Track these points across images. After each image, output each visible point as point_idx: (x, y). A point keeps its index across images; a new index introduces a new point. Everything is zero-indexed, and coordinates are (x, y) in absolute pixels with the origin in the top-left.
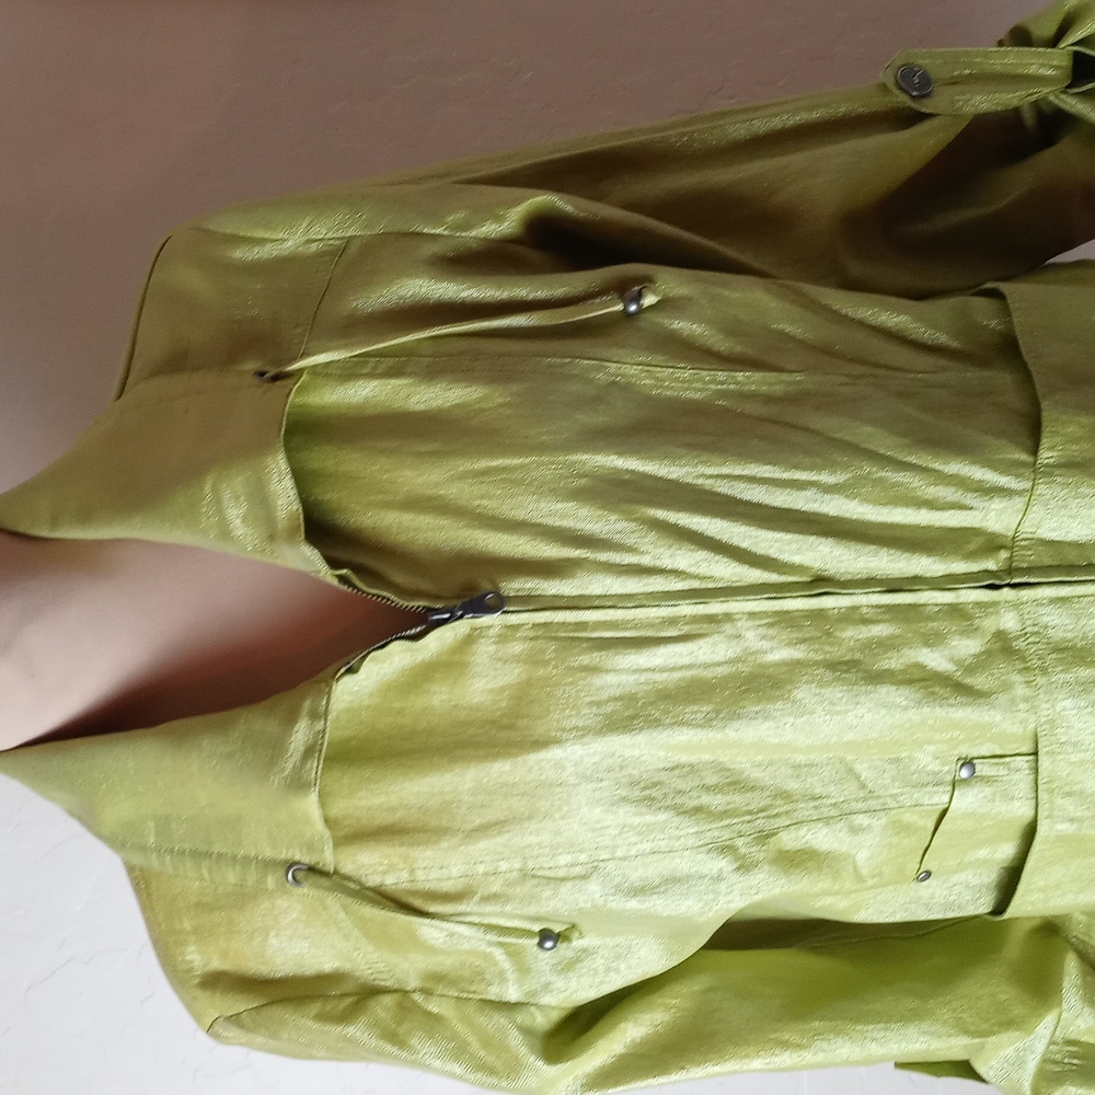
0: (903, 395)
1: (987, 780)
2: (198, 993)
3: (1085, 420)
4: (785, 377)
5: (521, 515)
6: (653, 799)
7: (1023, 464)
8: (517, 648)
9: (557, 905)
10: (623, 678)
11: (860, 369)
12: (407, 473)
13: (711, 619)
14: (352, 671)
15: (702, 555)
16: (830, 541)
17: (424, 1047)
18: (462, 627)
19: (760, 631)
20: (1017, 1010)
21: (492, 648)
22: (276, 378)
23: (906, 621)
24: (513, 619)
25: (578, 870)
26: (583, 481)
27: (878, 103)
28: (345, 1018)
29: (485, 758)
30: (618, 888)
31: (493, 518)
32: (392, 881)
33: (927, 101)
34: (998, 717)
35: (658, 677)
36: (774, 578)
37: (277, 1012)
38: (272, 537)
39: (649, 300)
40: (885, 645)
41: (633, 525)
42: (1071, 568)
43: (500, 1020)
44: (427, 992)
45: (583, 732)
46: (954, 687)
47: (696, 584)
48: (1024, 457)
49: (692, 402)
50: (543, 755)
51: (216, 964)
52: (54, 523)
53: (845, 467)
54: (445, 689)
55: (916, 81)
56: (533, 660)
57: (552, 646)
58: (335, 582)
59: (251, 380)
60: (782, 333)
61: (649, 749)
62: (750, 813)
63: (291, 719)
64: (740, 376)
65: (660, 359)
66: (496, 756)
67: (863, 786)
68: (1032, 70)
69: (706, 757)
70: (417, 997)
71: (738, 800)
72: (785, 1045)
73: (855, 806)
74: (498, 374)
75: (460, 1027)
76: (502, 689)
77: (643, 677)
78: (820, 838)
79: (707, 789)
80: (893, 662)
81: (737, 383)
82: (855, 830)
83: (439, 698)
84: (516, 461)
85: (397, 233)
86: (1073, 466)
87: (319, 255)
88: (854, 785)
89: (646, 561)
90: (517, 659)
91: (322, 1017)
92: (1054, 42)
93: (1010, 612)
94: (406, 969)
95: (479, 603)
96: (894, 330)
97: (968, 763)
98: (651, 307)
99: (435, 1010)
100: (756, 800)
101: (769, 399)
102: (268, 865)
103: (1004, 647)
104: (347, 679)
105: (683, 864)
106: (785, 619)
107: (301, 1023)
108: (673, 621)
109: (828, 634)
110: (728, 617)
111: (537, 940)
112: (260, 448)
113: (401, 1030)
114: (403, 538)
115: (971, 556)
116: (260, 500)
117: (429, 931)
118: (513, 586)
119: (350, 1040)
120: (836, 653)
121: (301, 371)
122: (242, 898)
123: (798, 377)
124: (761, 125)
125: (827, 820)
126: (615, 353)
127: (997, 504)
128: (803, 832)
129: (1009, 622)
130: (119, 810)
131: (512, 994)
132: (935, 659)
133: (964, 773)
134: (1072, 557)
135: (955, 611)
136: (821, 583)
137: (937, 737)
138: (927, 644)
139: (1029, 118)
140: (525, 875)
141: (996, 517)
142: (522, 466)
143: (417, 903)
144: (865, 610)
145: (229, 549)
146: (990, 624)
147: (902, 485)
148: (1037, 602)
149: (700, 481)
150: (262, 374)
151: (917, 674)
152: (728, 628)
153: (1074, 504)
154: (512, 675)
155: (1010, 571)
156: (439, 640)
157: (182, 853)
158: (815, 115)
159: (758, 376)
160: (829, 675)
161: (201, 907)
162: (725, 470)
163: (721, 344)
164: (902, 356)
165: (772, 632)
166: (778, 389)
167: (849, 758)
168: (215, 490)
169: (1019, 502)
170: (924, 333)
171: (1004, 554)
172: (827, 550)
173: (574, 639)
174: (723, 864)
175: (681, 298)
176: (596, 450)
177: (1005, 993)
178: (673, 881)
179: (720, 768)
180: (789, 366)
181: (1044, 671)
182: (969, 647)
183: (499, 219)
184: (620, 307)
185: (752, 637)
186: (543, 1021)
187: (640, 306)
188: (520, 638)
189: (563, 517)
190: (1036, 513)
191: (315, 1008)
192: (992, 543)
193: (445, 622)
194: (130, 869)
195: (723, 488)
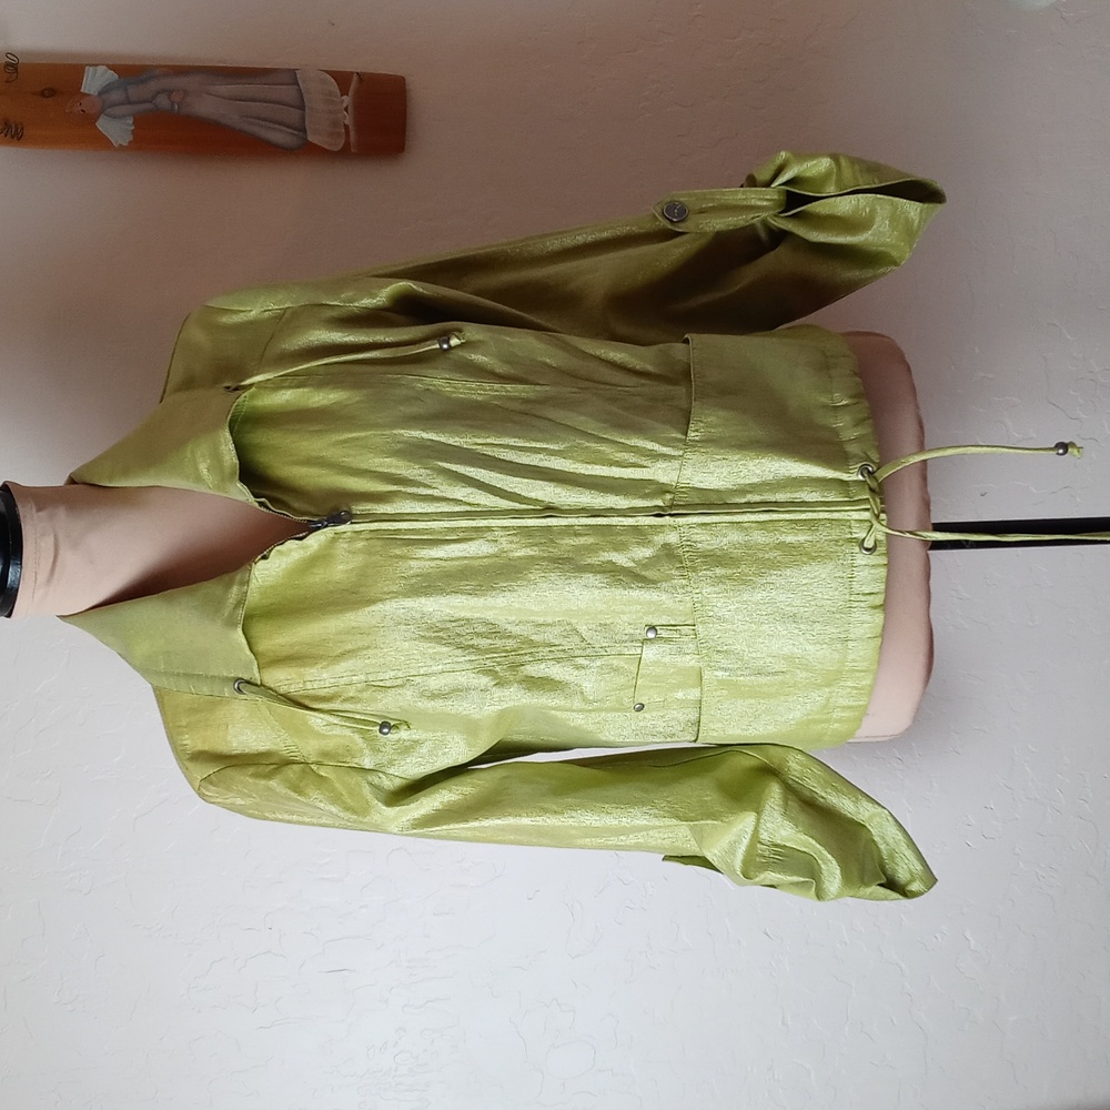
0: (613, 400)
1: (668, 640)
2: (188, 764)
3: (721, 413)
4: (538, 388)
5: (364, 466)
6: (442, 638)
7: (679, 440)
8: (360, 544)
9: (388, 704)
10: (421, 563)
11: (587, 384)
12: (305, 443)
13: (477, 529)
14: (265, 558)
15: (470, 490)
16: (552, 484)
17: (316, 797)
18: (329, 532)
19: (510, 538)
20: (718, 808)
21: (346, 546)
22: (236, 389)
23: (603, 535)
24: (357, 527)
25: (399, 682)
26: (399, 446)
27: (648, 226)
28: (268, 776)
29: (341, 612)
30: (422, 695)
31: (350, 468)
32: (293, 689)
33: (681, 225)
34: (664, 597)
35: (443, 563)
36: (517, 506)
37: (230, 772)
38: (223, 480)
39: (454, 342)
40: (591, 549)
41: (428, 472)
42: (711, 505)
43: (357, 778)
44: (318, 763)
45: (396, 595)
46: (634, 577)
47: (468, 508)
48: (680, 436)
49: (477, 401)
50: (373, 608)
51: (200, 746)
52: (111, 478)
53: (564, 441)
54: (322, 571)
55: (676, 212)
56: (369, 552)
57: (380, 543)
58: (257, 505)
59: (222, 391)
60: (545, 364)
61: (438, 607)
62: (507, 651)
63: (229, 586)
64: (508, 387)
65: (458, 376)
66: (347, 610)
67: (583, 640)
68: (753, 202)
69: (477, 615)
70: (314, 767)
71: (499, 643)
72: (545, 811)
73: (577, 652)
74: (357, 384)
75: (337, 785)
76: (352, 570)
77: (433, 564)
78: (556, 671)
79: (478, 635)
80: (593, 560)
81: (507, 391)
82: (578, 667)
83: (318, 577)
84: (363, 434)
85: (311, 305)
86: (708, 441)
87: (270, 319)
88: (577, 639)
89: (436, 493)
90: (360, 551)
91: (255, 775)
92: (768, 184)
93: (673, 531)
94: (309, 748)
95: (337, 518)
96: (619, 362)
97: (652, 628)
98: (457, 347)
99: (323, 774)
100: (510, 644)
101: (526, 401)
102: (226, 680)
103: (668, 552)
104: (262, 561)
105: (463, 679)
106: (526, 532)
107: (243, 778)
108: (453, 530)
109: (552, 541)
110: (489, 529)
111: (378, 728)
112: (216, 426)
113: (302, 785)
114: (302, 483)
115: (645, 496)
116: (217, 457)
117: (316, 720)
118: (358, 508)
119: (270, 789)
120: (556, 552)
121: (251, 385)
122: (214, 703)
123: (548, 388)
124: (569, 241)
125: (558, 660)
126: (429, 372)
127: (661, 464)
128: (543, 666)
129: (673, 538)
130: (142, 648)
131: (367, 763)
132: (621, 559)
133: (651, 635)
134: (714, 498)
135: (636, 529)
136: (550, 510)
137: (627, 609)
138: (616, 550)
139: (763, 235)
140: (369, 685)
141: (662, 473)
142: (366, 437)
143: (307, 703)
144: (577, 528)
145: (202, 489)
146: (659, 539)
147: (599, 451)
148: (690, 527)
149: (474, 447)
150: (228, 388)
151: (609, 567)
152: (489, 536)
153: (711, 465)
154: (358, 561)
155: (671, 507)
156: (315, 541)
157: (178, 674)
158: (605, 235)
159: (520, 387)
160: (552, 566)
161: (193, 711)
162: (489, 441)
163: (501, 368)
164: (618, 377)
165: (515, 539)
166: (532, 395)
167: (574, 621)
168: (192, 452)
169: (676, 464)
170: (638, 365)
171: (668, 496)
172: (552, 489)
173: (392, 538)
174: (485, 680)
175: (479, 341)
176: (409, 428)
177: (711, 797)
178: (457, 691)
179: (487, 623)
180: (541, 382)
181: (694, 570)
182: (645, 553)
183: (373, 296)
184: (437, 346)
185: (504, 543)
186: (389, 784)
187: (450, 346)
188: (362, 539)
189: (389, 467)
190: (688, 472)
191: (252, 770)
192: (662, 489)
193: (319, 528)
194: (155, 689)
195: (489, 451)
